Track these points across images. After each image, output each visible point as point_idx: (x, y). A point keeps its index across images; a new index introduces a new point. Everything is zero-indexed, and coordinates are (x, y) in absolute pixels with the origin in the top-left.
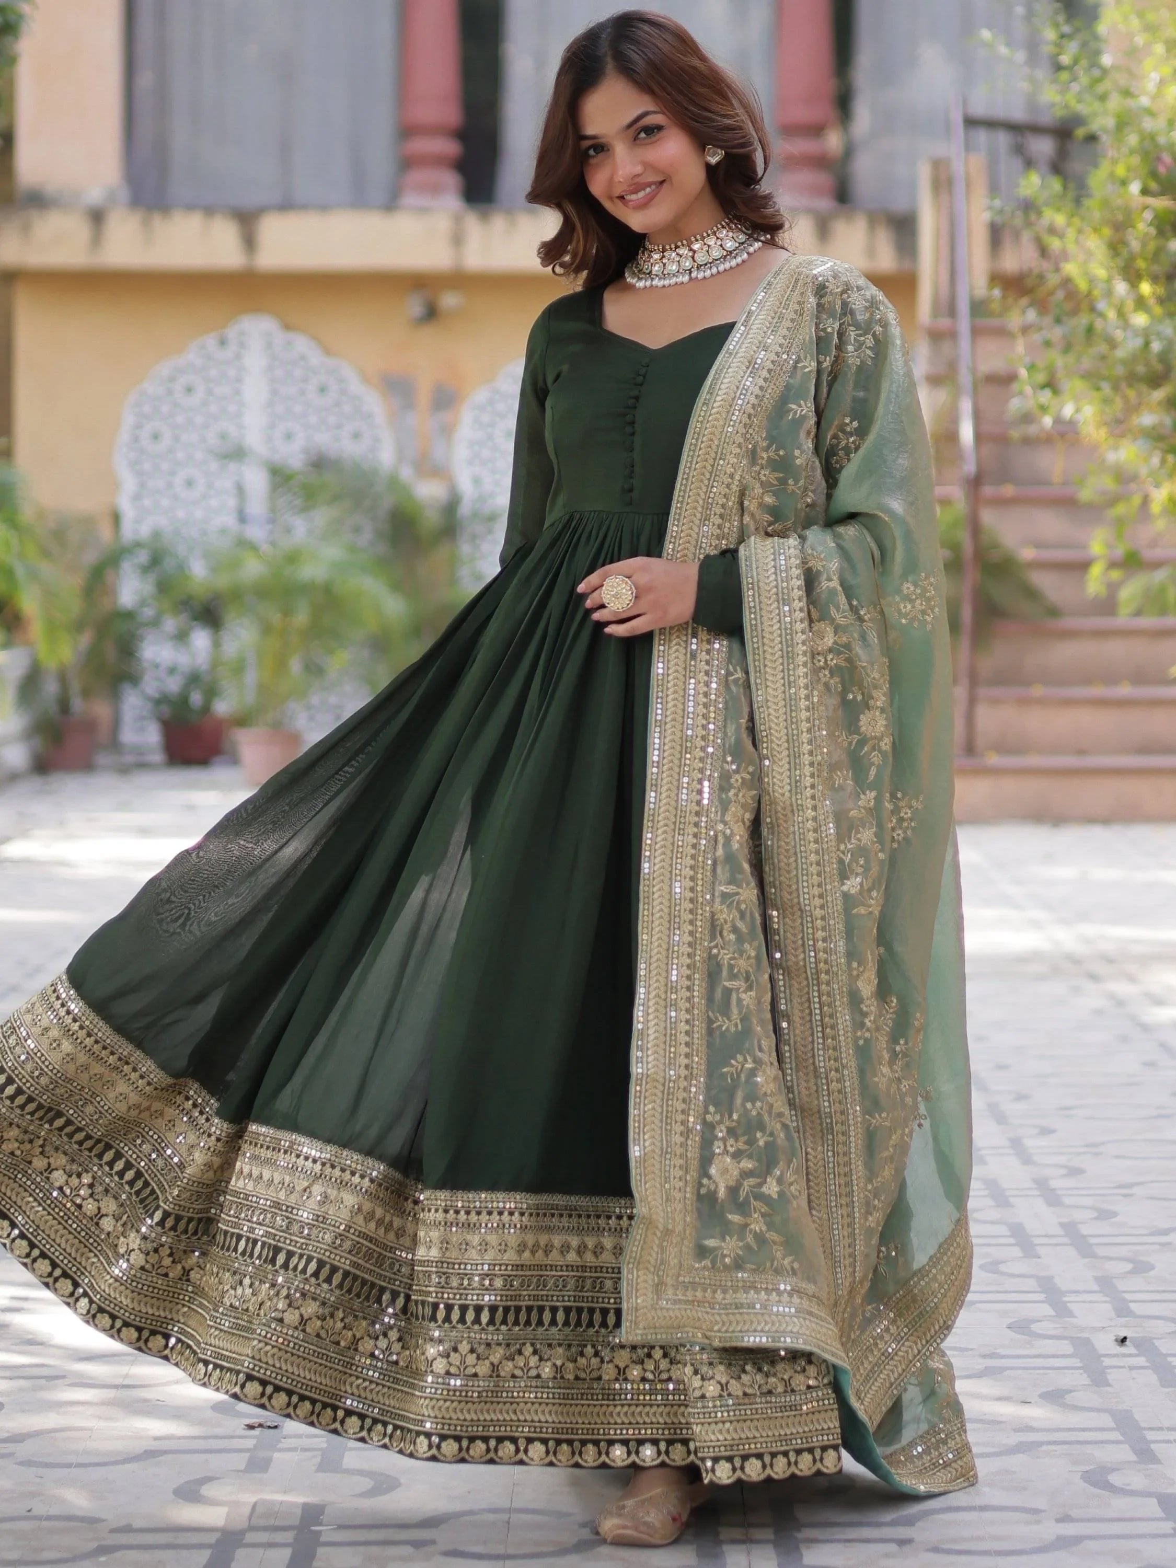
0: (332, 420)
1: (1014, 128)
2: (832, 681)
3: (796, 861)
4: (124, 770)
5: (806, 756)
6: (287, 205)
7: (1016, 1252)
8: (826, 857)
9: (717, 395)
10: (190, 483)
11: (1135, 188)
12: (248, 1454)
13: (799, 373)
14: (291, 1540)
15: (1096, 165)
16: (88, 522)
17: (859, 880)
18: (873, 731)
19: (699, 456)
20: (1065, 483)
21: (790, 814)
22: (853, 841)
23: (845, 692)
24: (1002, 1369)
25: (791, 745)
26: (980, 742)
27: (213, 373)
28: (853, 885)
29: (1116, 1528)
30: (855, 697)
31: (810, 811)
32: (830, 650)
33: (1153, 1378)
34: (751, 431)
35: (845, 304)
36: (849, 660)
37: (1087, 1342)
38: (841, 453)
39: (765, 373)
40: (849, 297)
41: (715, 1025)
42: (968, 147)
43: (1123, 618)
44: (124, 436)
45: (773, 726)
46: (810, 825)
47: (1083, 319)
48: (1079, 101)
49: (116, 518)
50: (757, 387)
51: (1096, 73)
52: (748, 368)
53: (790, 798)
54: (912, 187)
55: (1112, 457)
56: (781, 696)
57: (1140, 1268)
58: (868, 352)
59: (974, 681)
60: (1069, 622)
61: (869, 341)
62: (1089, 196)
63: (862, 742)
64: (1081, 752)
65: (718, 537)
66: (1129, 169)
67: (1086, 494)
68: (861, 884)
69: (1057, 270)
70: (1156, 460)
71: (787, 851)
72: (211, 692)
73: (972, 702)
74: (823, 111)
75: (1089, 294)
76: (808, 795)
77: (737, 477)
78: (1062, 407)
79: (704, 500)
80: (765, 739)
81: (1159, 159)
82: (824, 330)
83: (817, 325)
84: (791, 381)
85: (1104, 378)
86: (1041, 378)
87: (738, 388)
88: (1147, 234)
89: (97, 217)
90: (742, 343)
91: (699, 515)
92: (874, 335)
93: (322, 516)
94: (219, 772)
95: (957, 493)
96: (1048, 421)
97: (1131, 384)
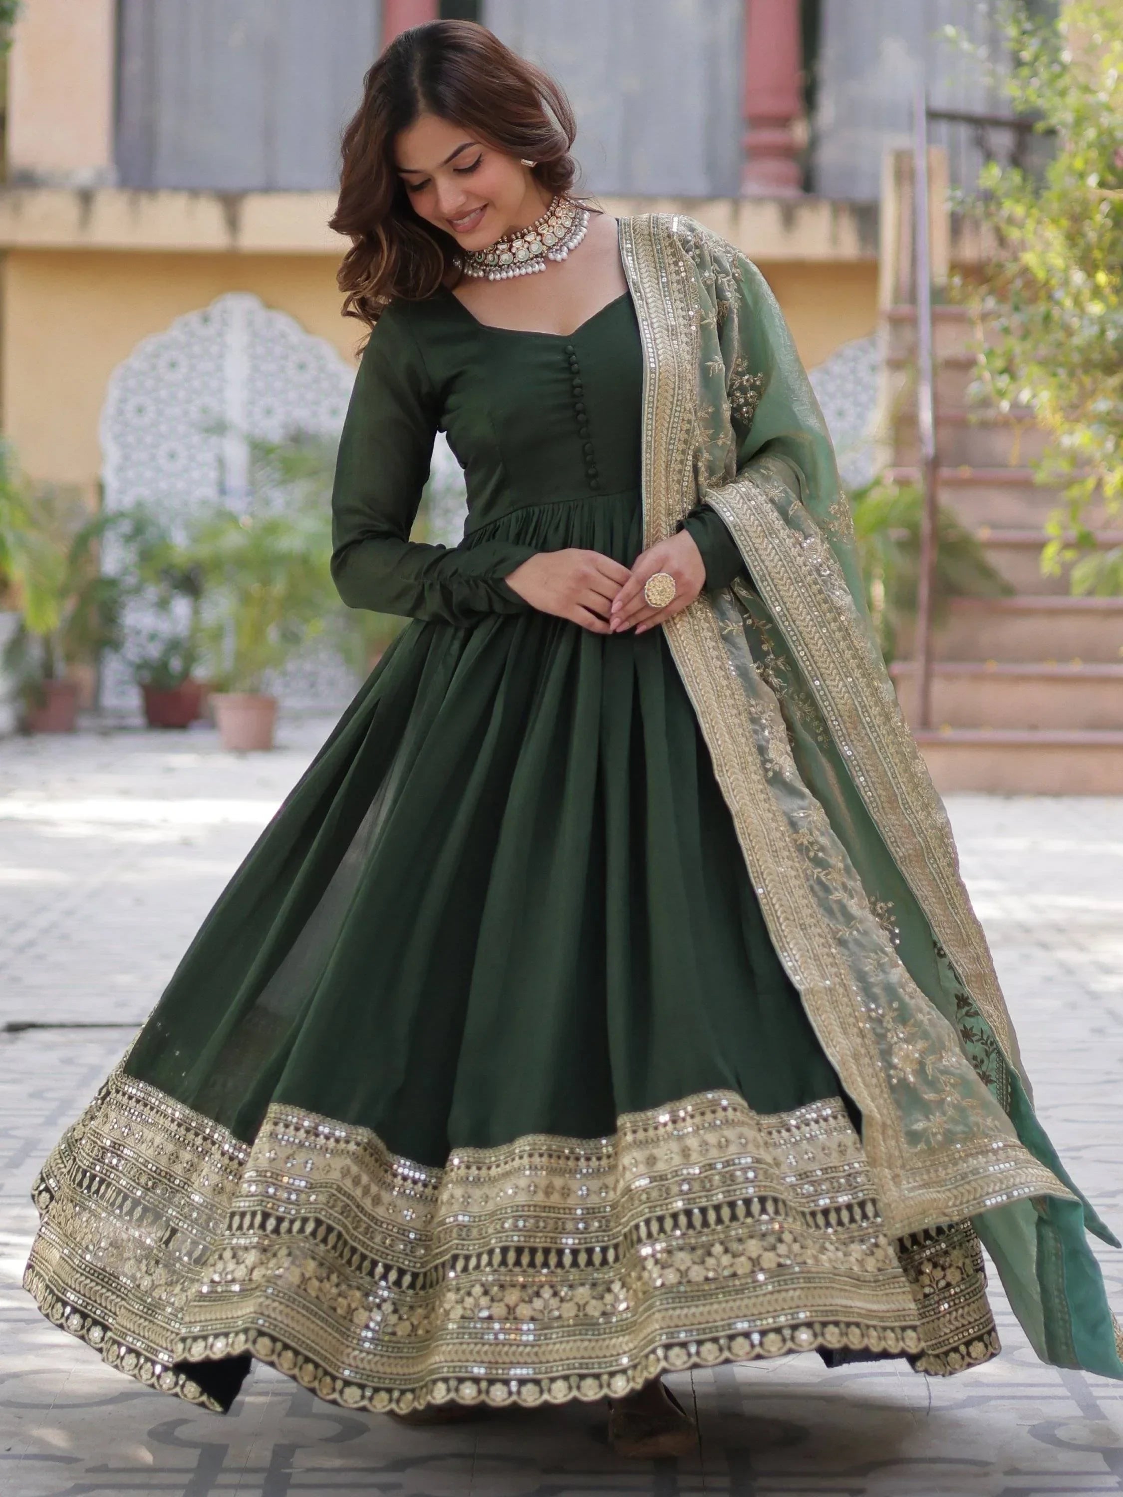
0: (310, 396)
1: (976, 122)
4: (105, 733)
6: (269, 188)
10: (172, 456)
11: (1093, 180)
14: (262, 1482)
15: (1054, 158)
16: (74, 491)
20: (1022, 466)
26: (935, 718)
27: (196, 349)
29: (1063, 1481)
34: (694, 395)
38: (737, 393)
42: (930, 139)
43: (1077, 596)
44: (110, 409)
47: (1042, 307)
48: (1039, 96)
49: (101, 489)
50: (685, 353)
51: (1056, 68)
54: (876, 178)
55: (1067, 441)
59: (930, 657)
60: (1023, 601)
62: (1048, 188)
64: (1033, 727)
66: (1086, 162)
67: (1041, 477)
69: (1016, 259)
70: (1110, 445)
72: (190, 658)
73: (928, 676)
74: (790, 103)
75: (1046, 283)
78: (1019, 392)
81: (1116, 153)
85: (1061, 365)
86: (999, 364)
88: (1103, 226)
89: (86, 197)
93: (300, 489)
94: (197, 736)
95: (916, 474)
96: (1005, 405)
97: (1086, 371)
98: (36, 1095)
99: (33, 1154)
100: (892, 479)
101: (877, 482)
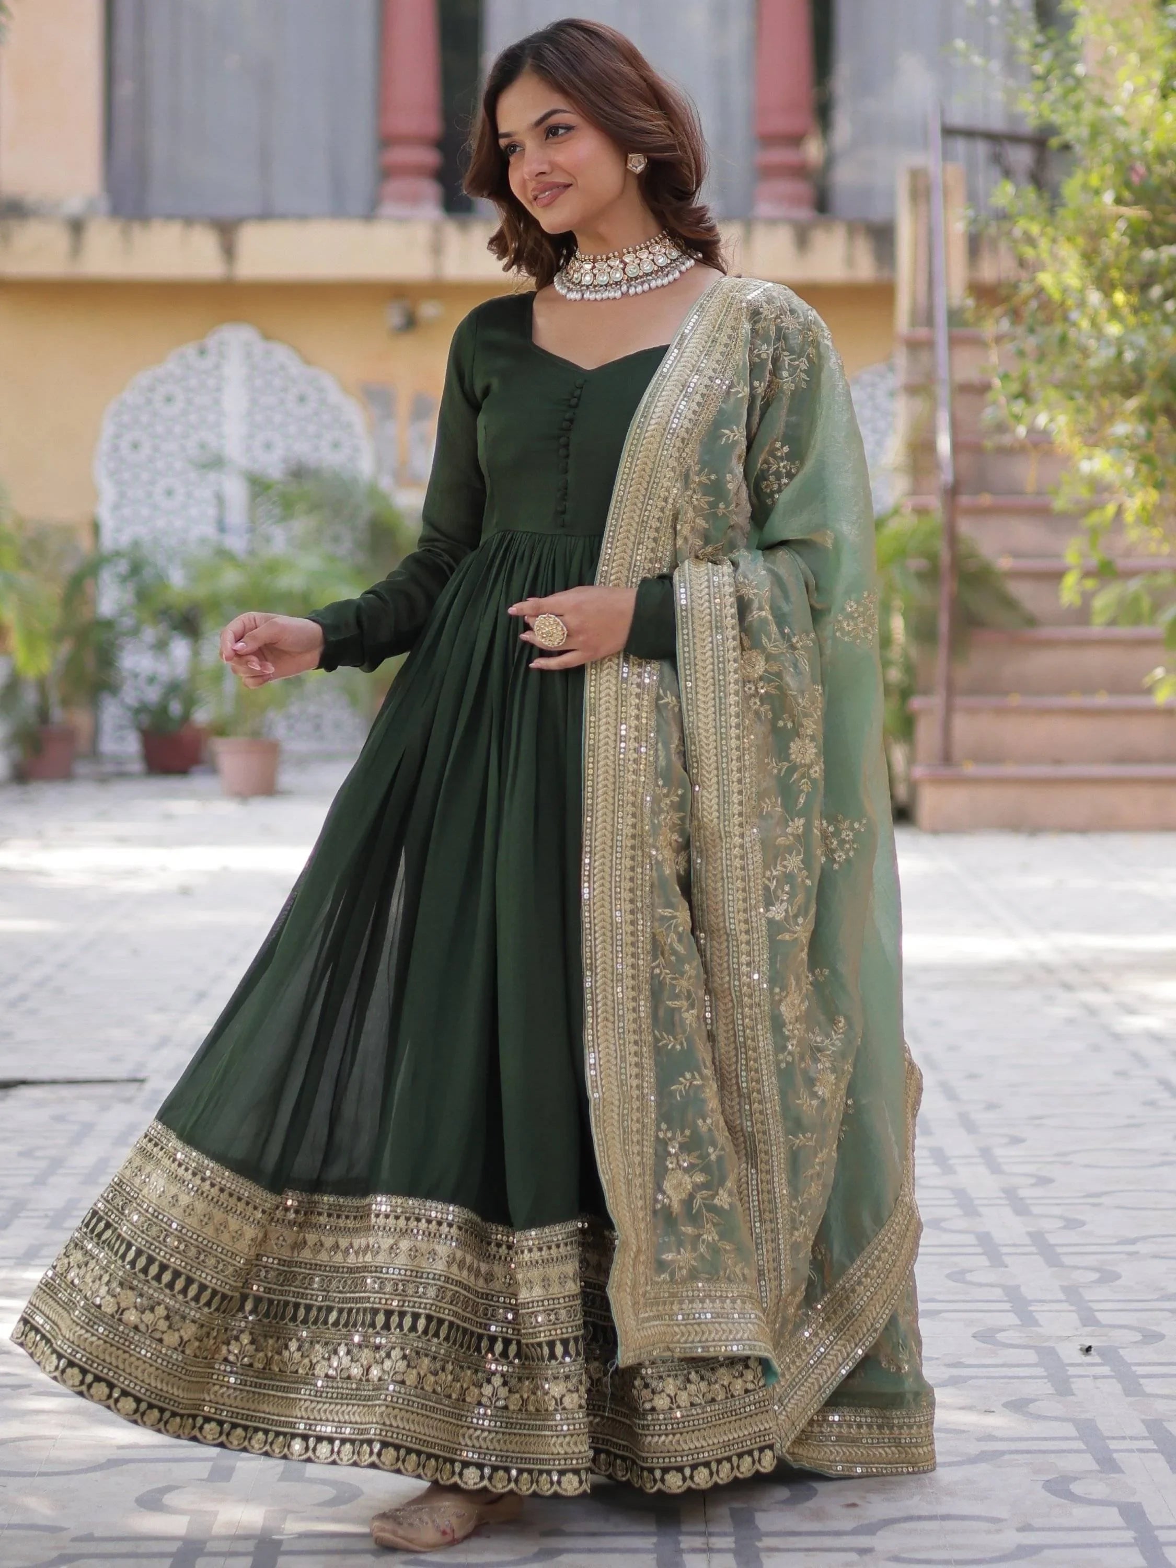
0: (311, 429)
1: (992, 137)
2: (762, 709)
3: (723, 886)
4: (103, 779)
5: (735, 783)
6: (266, 215)
7: (984, 1261)
8: (752, 884)
9: (651, 418)
10: (169, 493)
11: (1108, 197)
12: (211, 1463)
13: (732, 399)
14: (252, 1549)
15: (1070, 174)
16: (67, 532)
17: (785, 905)
18: (803, 758)
19: (632, 479)
20: (1039, 493)
21: (718, 840)
22: (778, 868)
23: (776, 718)
24: (965, 1379)
25: (721, 772)
26: (958, 751)
27: (193, 382)
28: (778, 912)
29: (1076, 1537)
30: (785, 725)
31: (737, 838)
32: (761, 678)
33: (1117, 1387)
34: (684, 455)
35: (779, 329)
36: (779, 688)
37: (1052, 1352)
38: (772, 478)
39: (698, 398)
40: (782, 322)
41: (660, 1044)
42: (946, 156)
43: (1097, 628)
44: (104, 446)
45: (704, 752)
46: (736, 851)
47: (1058, 328)
48: (1053, 111)
49: (96, 528)
50: (691, 411)
51: (1070, 82)
52: (681, 391)
53: (719, 824)
54: (891, 196)
55: (1086, 467)
56: (712, 723)
57: (1108, 1277)
58: (803, 376)
59: (951, 690)
60: (1046, 632)
61: (804, 364)
62: (1063, 205)
63: (793, 769)
64: (1057, 762)
65: (651, 561)
66: (1102, 179)
67: (1060, 504)
68: (786, 911)
69: (1032, 280)
70: (1129, 471)
71: (715, 875)
72: (190, 702)
73: (949, 710)
74: (802, 120)
75: (1062, 304)
76: (736, 822)
77: (671, 501)
78: (1035, 417)
79: (638, 523)
80: (695, 765)
81: (1132, 169)
82: (759, 356)
83: (751, 351)
84: (724, 406)
85: (1078, 388)
86: (1015, 387)
87: (671, 411)
88: (1120, 244)
89: (77, 227)
90: (676, 366)
91: (632, 538)
92: (808, 358)
93: (301, 525)
94: (198, 782)
95: (935, 502)
96: (1022, 431)
97: (1103, 395)
98: (27, 1154)
99: (21, 1215)
100: (910, 509)
101: (896, 512)
